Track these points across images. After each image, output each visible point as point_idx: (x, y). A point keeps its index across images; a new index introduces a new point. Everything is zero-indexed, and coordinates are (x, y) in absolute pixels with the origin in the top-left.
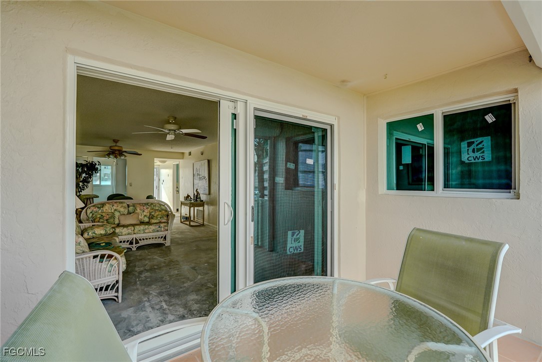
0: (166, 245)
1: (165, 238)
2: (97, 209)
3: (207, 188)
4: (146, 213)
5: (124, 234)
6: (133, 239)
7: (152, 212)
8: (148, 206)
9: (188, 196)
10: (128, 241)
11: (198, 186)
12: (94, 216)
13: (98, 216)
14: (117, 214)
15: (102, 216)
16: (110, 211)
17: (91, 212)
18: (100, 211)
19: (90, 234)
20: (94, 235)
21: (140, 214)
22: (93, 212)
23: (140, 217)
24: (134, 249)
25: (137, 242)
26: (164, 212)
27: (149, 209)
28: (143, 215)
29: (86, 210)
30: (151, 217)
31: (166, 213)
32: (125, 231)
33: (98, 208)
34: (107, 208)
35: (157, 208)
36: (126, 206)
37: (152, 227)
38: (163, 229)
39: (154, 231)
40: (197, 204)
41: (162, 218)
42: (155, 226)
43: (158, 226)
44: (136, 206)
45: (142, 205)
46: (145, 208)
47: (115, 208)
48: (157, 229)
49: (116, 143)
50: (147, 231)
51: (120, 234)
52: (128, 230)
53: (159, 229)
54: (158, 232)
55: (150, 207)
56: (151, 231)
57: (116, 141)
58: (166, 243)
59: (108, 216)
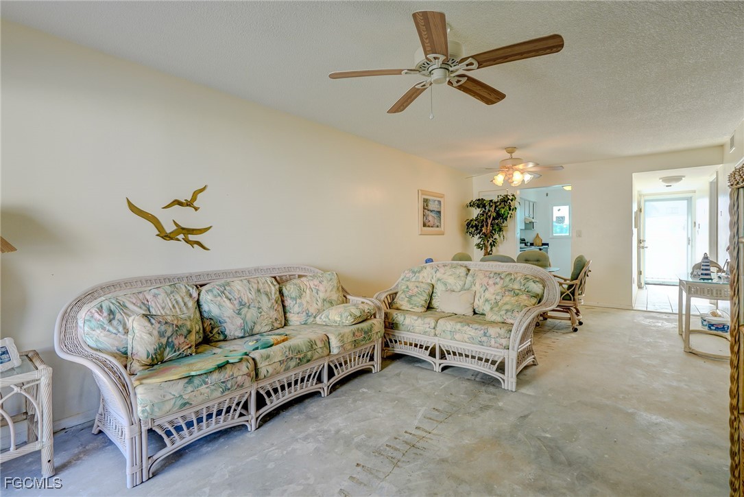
0: (505, 386)
1: (501, 366)
5: (417, 330)
6: (434, 345)
10: (426, 348)
13: (403, 287)
14: (440, 288)
15: (408, 287)
18: (414, 279)
21: (479, 295)
24: (438, 368)
25: (442, 355)
28: (482, 298)
30: (492, 306)
35: (515, 287)
36: (463, 274)
37: (470, 331)
38: (494, 341)
41: (509, 313)
42: (476, 329)
43: (482, 332)
44: (477, 275)
45: (487, 274)
46: (491, 282)
47: (439, 275)
48: (480, 339)
49: (511, 153)
50: (457, 336)
51: (411, 328)
52: (425, 326)
53: (484, 339)
54: (483, 345)
55: (502, 281)
56: (467, 340)
57: (511, 150)
58: (504, 380)
59: (416, 289)
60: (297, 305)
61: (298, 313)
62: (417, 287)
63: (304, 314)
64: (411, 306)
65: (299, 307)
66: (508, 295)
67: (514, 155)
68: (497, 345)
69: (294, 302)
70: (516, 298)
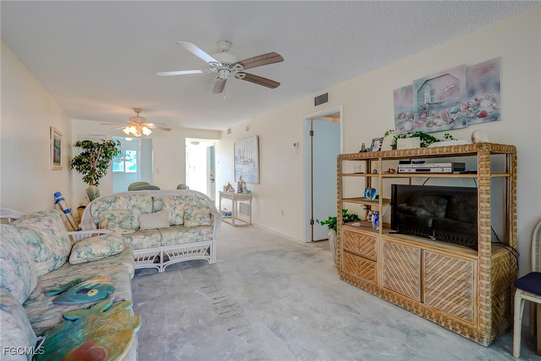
0: (210, 262)
1: (209, 251)
2: (105, 204)
3: (256, 174)
4: (179, 211)
5: (145, 246)
6: (160, 253)
7: (187, 209)
8: (181, 201)
9: (229, 185)
10: (151, 258)
11: (242, 172)
12: (100, 216)
13: (107, 216)
14: (136, 212)
15: (112, 215)
16: (126, 208)
17: (97, 210)
18: (110, 208)
19: (82, 255)
20: (90, 256)
21: (170, 213)
22: (100, 210)
23: (170, 216)
24: (162, 270)
25: (166, 259)
26: (204, 209)
27: (183, 205)
28: (173, 214)
29: (91, 207)
30: (186, 216)
31: (208, 211)
32: (146, 241)
33: (108, 202)
34: (121, 203)
35: (194, 203)
36: (150, 200)
37: (190, 235)
38: (205, 237)
39: (191, 241)
40: (243, 197)
41: (203, 219)
42: (193, 233)
43: (198, 233)
44: (164, 199)
45: (172, 197)
46: (177, 203)
47: (133, 202)
48: (196, 238)
49: (138, 113)
50: (180, 241)
51: (140, 246)
52: (153, 241)
53: (200, 237)
54: (198, 242)
55: (184, 201)
56: (188, 242)
57: (138, 111)
58: (209, 259)
59: (122, 216)
60: (43, 252)
61: (46, 260)
62: (122, 214)
63: (52, 259)
64: (124, 230)
65: (45, 253)
66: (195, 209)
67: (141, 115)
68: (207, 239)
69: (39, 248)
70: (200, 210)
